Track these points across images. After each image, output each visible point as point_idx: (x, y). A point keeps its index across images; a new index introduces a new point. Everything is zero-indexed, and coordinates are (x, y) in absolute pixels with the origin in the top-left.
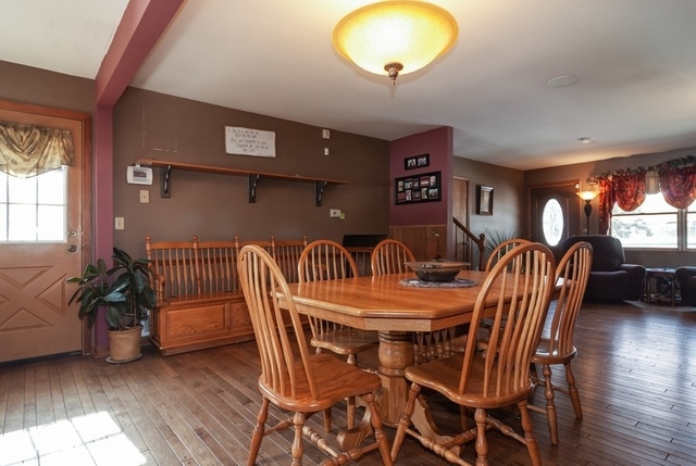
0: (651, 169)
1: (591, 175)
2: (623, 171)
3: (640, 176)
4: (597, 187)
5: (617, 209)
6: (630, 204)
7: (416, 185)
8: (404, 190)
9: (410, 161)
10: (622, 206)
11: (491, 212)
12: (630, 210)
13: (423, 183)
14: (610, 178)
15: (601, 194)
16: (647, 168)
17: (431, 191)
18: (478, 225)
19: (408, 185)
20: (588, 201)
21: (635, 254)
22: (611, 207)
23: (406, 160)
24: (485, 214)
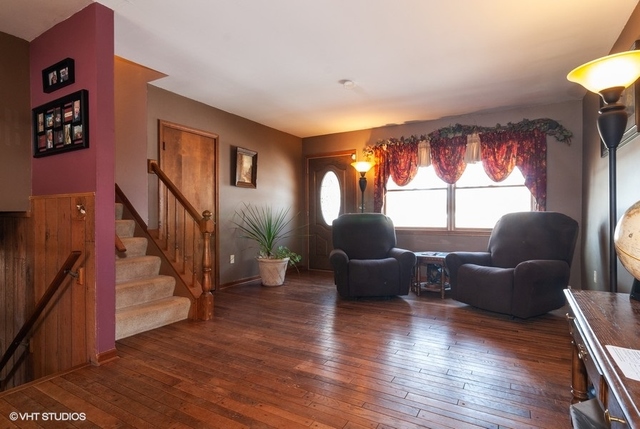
0: (423, 138)
1: (367, 144)
2: (397, 141)
3: (412, 146)
4: (372, 157)
5: (391, 183)
6: (402, 179)
7: (59, 120)
10: (397, 179)
11: (253, 183)
12: (403, 184)
13: (66, 115)
14: (385, 148)
15: (376, 166)
16: (419, 138)
17: (75, 130)
18: (234, 202)
19: (49, 121)
20: (363, 174)
21: (407, 235)
22: (385, 181)
24: (243, 185)
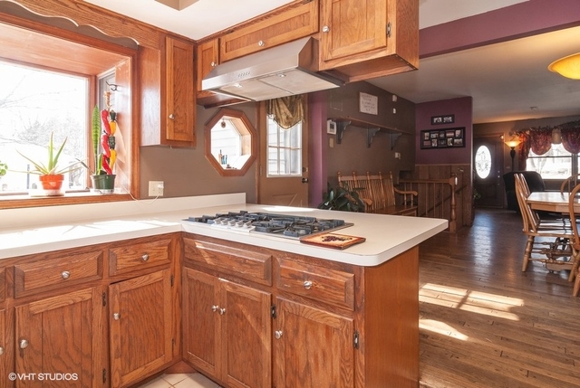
0: (556, 127)
1: (512, 130)
2: (537, 128)
3: (548, 132)
4: (517, 138)
5: (531, 153)
6: (541, 150)
7: (442, 136)
8: (430, 139)
9: (435, 119)
10: (536, 151)
12: (541, 154)
13: (448, 135)
14: (528, 133)
15: (521, 143)
16: (553, 127)
17: (455, 140)
19: (434, 136)
20: (513, 148)
22: (528, 152)
23: (432, 118)
